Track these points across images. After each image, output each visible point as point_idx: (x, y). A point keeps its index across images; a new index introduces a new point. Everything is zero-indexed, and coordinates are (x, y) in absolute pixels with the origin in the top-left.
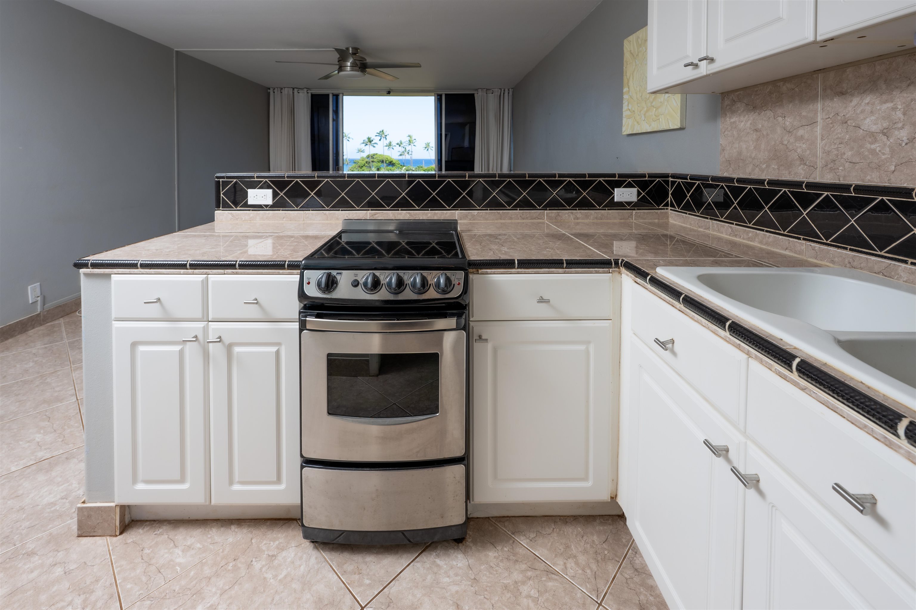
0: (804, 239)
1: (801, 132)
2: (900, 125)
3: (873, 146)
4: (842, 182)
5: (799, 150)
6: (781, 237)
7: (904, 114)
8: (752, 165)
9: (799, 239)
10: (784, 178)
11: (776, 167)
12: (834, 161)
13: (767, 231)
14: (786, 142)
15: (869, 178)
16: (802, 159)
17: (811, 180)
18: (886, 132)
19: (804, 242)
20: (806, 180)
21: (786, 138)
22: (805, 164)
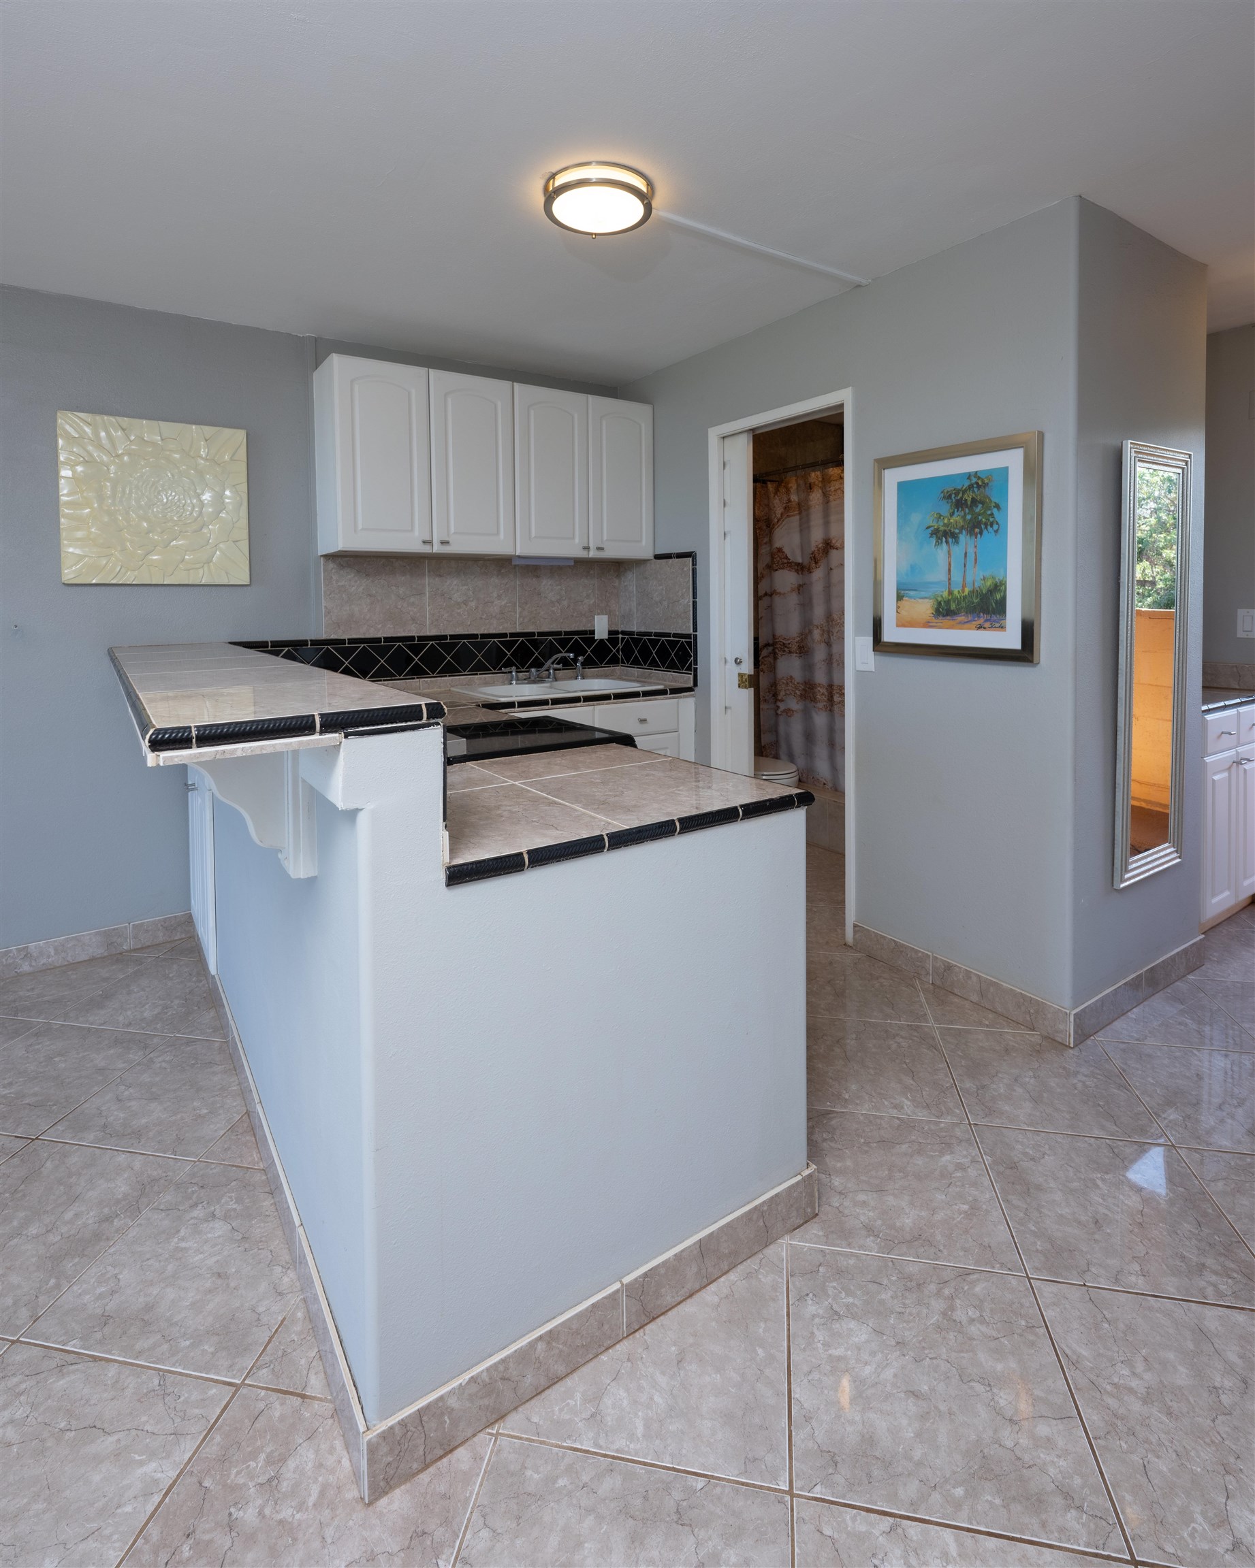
0: (417, 678)
1: (412, 599)
2: (471, 599)
3: (459, 611)
4: (443, 634)
5: (411, 613)
6: (398, 681)
7: (473, 593)
8: (366, 626)
9: (414, 678)
10: (399, 635)
11: (392, 626)
12: (437, 620)
13: (384, 680)
14: (400, 607)
15: (457, 629)
16: (414, 620)
17: (422, 634)
18: (465, 603)
19: (418, 680)
20: (416, 635)
21: (399, 603)
22: (417, 623)
